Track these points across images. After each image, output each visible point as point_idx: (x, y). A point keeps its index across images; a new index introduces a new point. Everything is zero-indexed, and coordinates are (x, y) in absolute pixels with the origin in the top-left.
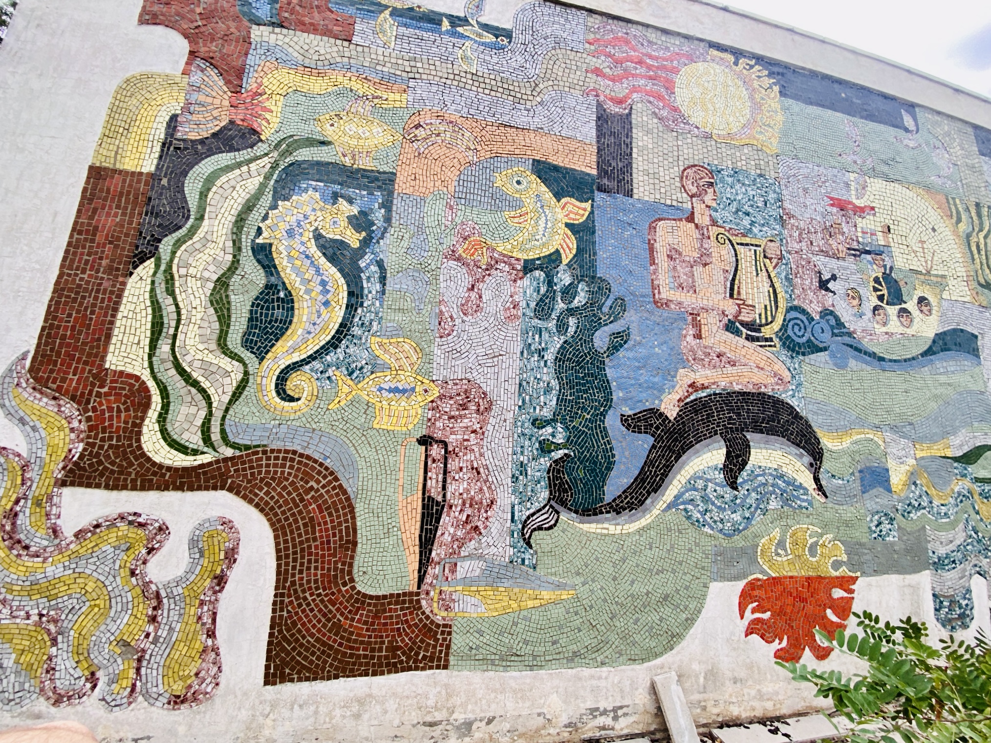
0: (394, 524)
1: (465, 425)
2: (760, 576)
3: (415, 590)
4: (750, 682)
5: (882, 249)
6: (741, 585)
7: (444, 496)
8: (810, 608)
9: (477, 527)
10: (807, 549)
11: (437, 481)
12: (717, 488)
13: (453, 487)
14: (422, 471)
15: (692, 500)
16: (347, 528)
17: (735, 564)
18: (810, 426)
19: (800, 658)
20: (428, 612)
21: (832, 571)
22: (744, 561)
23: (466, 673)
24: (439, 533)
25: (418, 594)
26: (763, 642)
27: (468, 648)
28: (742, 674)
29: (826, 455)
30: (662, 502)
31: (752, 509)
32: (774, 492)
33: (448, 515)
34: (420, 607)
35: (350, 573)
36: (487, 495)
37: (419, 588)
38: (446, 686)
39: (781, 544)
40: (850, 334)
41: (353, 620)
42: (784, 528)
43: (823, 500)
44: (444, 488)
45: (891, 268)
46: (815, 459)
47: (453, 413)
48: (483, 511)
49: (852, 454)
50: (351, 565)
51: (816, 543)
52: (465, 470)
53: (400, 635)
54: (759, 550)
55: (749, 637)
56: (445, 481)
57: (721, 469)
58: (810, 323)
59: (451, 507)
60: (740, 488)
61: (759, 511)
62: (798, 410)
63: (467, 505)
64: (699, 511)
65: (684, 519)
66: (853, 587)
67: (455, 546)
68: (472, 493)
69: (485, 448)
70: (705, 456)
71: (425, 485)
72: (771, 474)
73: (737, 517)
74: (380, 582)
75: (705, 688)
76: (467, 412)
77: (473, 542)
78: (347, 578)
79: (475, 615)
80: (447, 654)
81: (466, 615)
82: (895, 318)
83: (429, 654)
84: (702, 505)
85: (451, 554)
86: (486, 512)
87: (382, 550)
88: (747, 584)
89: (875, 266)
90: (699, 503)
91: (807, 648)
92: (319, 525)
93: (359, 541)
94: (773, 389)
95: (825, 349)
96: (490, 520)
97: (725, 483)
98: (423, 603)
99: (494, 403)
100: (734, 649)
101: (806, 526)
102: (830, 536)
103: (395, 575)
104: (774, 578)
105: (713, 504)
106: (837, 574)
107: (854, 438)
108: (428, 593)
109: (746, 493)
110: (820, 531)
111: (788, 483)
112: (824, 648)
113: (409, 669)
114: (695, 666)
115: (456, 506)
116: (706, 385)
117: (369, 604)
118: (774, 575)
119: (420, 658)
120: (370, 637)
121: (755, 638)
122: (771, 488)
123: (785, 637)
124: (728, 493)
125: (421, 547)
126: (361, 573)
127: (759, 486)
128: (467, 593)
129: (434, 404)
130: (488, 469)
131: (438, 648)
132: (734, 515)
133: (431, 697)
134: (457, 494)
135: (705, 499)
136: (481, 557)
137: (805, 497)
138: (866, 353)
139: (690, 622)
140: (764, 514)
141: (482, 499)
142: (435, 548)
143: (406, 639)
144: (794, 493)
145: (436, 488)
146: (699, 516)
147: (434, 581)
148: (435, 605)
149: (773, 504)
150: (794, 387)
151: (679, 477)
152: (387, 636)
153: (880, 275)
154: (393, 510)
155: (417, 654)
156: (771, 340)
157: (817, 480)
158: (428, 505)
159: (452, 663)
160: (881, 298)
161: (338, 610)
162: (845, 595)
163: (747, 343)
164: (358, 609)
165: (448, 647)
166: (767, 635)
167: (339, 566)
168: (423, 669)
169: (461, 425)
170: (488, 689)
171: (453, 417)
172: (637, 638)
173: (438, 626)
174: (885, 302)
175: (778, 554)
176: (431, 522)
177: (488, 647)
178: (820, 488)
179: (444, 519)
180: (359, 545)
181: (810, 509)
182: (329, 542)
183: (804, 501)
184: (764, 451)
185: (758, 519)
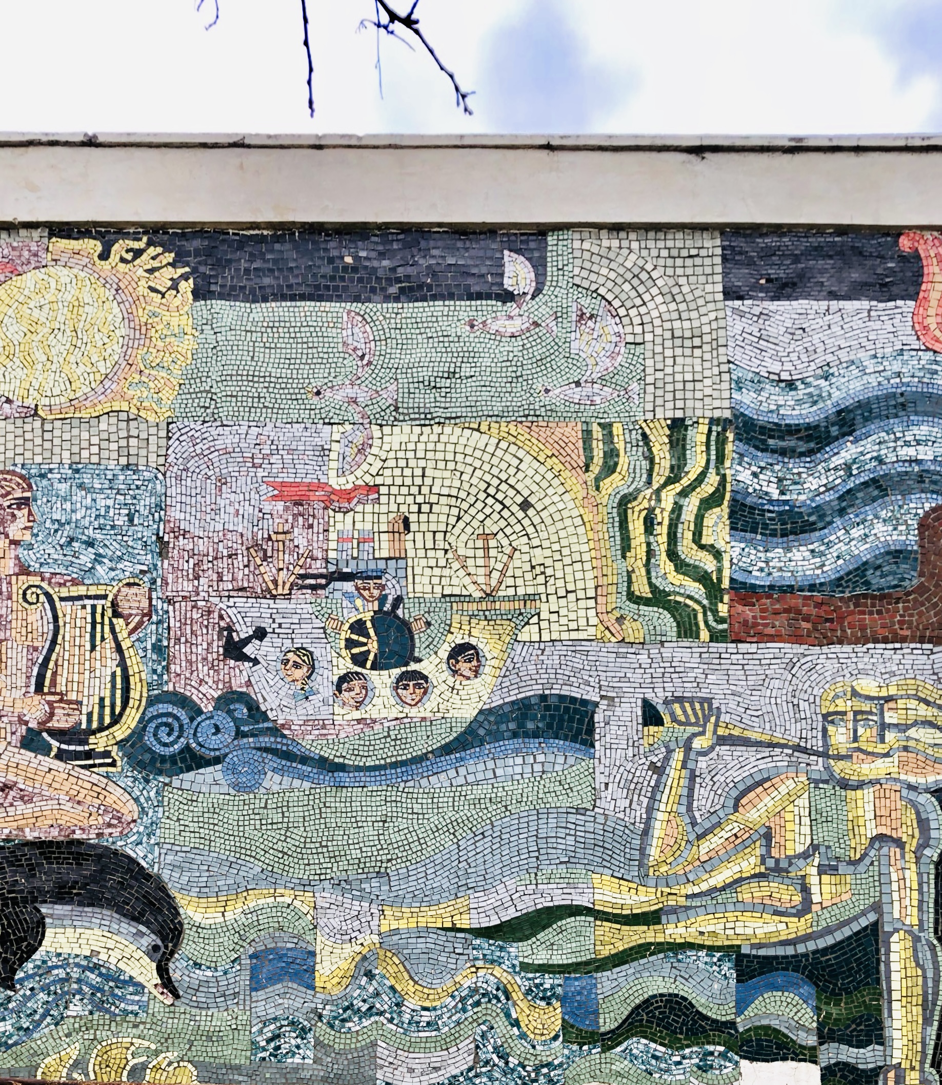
5: (381, 566)
10: (125, 1073)
31: (37, 1017)
32: (80, 991)
39: (79, 1064)
42: (87, 1043)
43: (169, 1000)
45: (397, 602)
46: (165, 939)
49: (241, 931)
51: (144, 1067)
54: (39, 1073)
58: (192, 719)
72: (77, 965)
73: (6, 1026)
89: (358, 602)
94: (100, 835)
95: (217, 761)
101: (129, 1040)
102: (173, 1055)
107: (251, 905)
109: (28, 993)
110: (153, 1047)
111: (107, 977)
127: (54, 982)
137: (137, 998)
138: (305, 760)
140: (57, 1024)
144: (117, 991)
149: (76, 1008)
153: (368, 616)
156: (107, 754)
160: (360, 659)
174: (368, 664)
178: (167, 983)
181: (141, 1014)
183: (133, 1002)
185: (46, 1031)
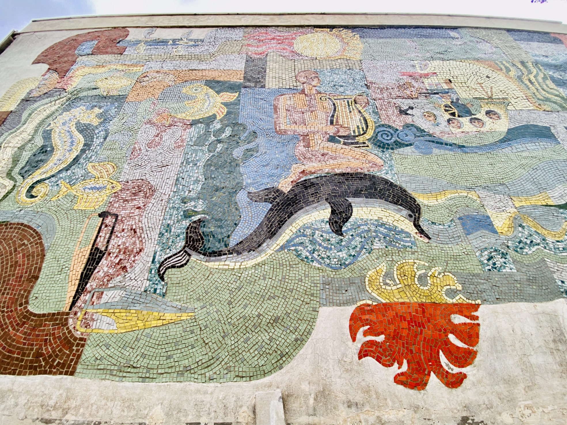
0: (67, 265)
1: (133, 204)
2: (370, 302)
3: (67, 310)
4: (367, 408)
5: (447, 91)
6: (350, 309)
7: (107, 247)
8: (428, 332)
9: (125, 267)
10: (416, 279)
11: (105, 238)
12: (323, 234)
13: (115, 241)
14: (96, 232)
15: (302, 243)
16: (36, 268)
17: (344, 292)
18: (405, 191)
19: (426, 384)
20: (71, 328)
21: (448, 299)
22: (352, 289)
23: (87, 380)
24: (96, 271)
25: (68, 314)
26: (380, 365)
27: (94, 358)
28: (358, 397)
29: (423, 209)
30: (275, 245)
31: (358, 249)
32: (377, 236)
33: (106, 259)
34: (67, 324)
35: (27, 297)
36: (138, 246)
37: (70, 309)
38: (68, 390)
39: (388, 275)
40: (430, 135)
41: (18, 330)
42: (389, 262)
43: (426, 240)
44: (108, 242)
45: (458, 99)
46: (413, 212)
47: (127, 198)
48: (132, 256)
49: (449, 208)
50: (29, 292)
51: (426, 275)
52: (126, 231)
53: (46, 345)
54: (367, 280)
55: (363, 359)
56: (110, 237)
57: (327, 222)
58: (395, 132)
59: (109, 254)
60: (345, 234)
61: (364, 250)
62: (392, 181)
63: (122, 253)
64: (308, 251)
65: (295, 257)
66: (475, 314)
67: (105, 280)
68: (127, 245)
69: (144, 217)
70: (313, 214)
71: (95, 241)
72: (373, 224)
73: (343, 254)
74: (45, 304)
75: (315, 410)
76: (137, 197)
77: (120, 277)
78: (24, 301)
79: (106, 332)
80: (76, 363)
81: (100, 331)
82: (469, 124)
83: (62, 362)
84: (310, 246)
85: (101, 285)
86: (135, 256)
87: (53, 282)
88: (356, 308)
89: (443, 100)
90: (308, 244)
91: (432, 373)
92: (20, 266)
93: (41, 276)
94: (368, 171)
95: (411, 145)
96: (136, 262)
97: (331, 231)
98: (71, 321)
99: (157, 191)
100: (347, 370)
101: (412, 261)
102: (439, 269)
103: (57, 300)
104: (384, 304)
105: (320, 245)
106: (454, 301)
107: (449, 197)
108: (76, 314)
109: (351, 237)
110: (427, 264)
111: (390, 230)
112: (453, 375)
113: (45, 373)
114: (305, 387)
115: (114, 253)
116: (313, 171)
117: (32, 320)
118: (384, 302)
119: (55, 364)
120: (24, 344)
121: (369, 361)
122: (374, 234)
123: (405, 361)
124: (334, 238)
125: (80, 280)
126: (34, 298)
127: (363, 232)
128: (105, 314)
129: (116, 194)
130: (142, 229)
131: (71, 357)
132: (340, 253)
133: (54, 397)
134: (116, 245)
135: (313, 242)
136: (123, 288)
137: (408, 239)
138: (446, 144)
139: (299, 342)
140: (369, 253)
141: (133, 248)
142: (90, 281)
143: (49, 348)
144: (396, 236)
145: (103, 242)
146: (308, 254)
147: (83, 305)
148: (79, 323)
149: (377, 245)
150: (387, 168)
151: (290, 228)
152: (36, 345)
153: (449, 103)
154: (69, 257)
155: (54, 361)
156: (364, 143)
157: (417, 226)
158: (94, 253)
159: (78, 370)
160: (453, 114)
161: (11, 323)
162: (468, 321)
163: (344, 146)
164: (24, 323)
165: (79, 357)
166: (384, 358)
167: (22, 292)
168: (55, 374)
169: (131, 204)
170: (102, 396)
171: (127, 200)
172: (246, 355)
173: (75, 339)
174: (457, 116)
175: (386, 284)
176: (93, 264)
177: (110, 359)
178: (422, 232)
179: (103, 261)
180: (39, 279)
181: (414, 247)
182: (21, 277)
183: (407, 242)
184: (365, 209)
185: (364, 256)
